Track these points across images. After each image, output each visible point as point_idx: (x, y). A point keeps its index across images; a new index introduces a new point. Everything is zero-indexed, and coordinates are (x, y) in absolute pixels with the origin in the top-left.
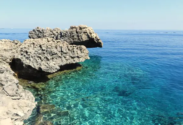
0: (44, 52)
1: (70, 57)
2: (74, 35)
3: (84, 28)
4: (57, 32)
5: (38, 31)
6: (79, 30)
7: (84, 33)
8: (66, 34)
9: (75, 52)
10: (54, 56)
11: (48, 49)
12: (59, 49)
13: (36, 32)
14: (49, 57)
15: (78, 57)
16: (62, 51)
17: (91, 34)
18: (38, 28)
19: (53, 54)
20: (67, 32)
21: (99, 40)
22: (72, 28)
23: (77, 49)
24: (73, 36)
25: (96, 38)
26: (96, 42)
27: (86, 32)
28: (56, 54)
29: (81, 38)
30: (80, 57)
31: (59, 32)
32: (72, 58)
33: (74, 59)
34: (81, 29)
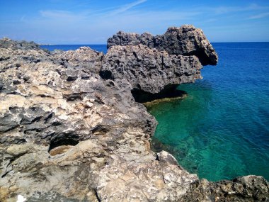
0: (140, 63)
1: (175, 73)
2: (173, 42)
3: (190, 30)
4: (148, 39)
5: (120, 37)
6: (182, 34)
7: (190, 38)
8: (161, 42)
9: (183, 66)
10: (152, 70)
11: (145, 59)
12: (160, 60)
13: (117, 40)
14: (146, 73)
15: (186, 74)
16: (163, 64)
17: (200, 39)
18: (120, 33)
19: (151, 68)
20: (163, 38)
21: (212, 51)
22: (171, 30)
23: (185, 60)
24: (173, 44)
25: (207, 47)
26: (208, 55)
27: (194, 37)
28: (155, 67)
29: (185, 48)
30: (189, 73)
31: (150, 39)
32: (178, 75)
33: (181, 77)
34: (184, 31)
